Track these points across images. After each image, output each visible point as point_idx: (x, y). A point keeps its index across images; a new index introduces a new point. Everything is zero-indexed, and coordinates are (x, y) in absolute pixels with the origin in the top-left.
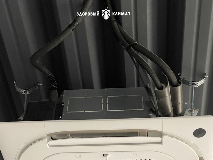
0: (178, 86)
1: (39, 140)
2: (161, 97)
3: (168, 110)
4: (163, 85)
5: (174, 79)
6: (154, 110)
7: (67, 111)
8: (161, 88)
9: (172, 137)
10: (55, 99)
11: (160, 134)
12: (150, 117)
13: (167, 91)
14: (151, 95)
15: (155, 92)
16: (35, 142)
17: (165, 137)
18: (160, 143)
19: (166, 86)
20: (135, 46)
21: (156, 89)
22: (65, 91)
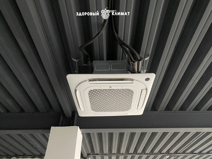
0: (140, 61)
1: (85, 81)
2: (133, 65)
3: (135, 70)
4: (135, 60)
5: (139, 58)
6: (130, 70)
7: (95, 70)
8: (134, 62)
9: (137, 81)
10: (90, 65)
11: (132, 80)
12: (128, 73)
13: (136, 63)
14: (130, 65)
15: (132, 63)
16: (83, 82)
17: (134, 81)
18: (132, 83)
19: (136, 61)
20: (124, 44)
21: (132, 62)
22: (94, 61)
